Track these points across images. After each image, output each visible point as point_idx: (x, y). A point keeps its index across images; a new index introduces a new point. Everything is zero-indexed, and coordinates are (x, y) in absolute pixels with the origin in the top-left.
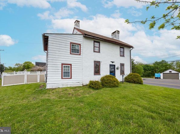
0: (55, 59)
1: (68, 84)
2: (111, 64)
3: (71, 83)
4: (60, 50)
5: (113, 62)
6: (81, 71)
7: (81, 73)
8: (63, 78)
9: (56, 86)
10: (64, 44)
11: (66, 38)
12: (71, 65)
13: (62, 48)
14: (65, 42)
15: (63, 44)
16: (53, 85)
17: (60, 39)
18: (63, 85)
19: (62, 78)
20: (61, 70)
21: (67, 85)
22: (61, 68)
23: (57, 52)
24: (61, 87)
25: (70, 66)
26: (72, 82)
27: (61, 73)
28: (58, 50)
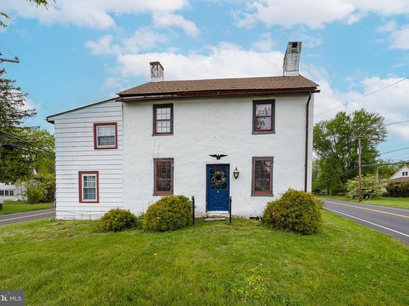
0: (67, 163)
1: (92, 213)
2: (214, 161)
3: (98, 213)
4: (75, 144)
5: (218, 157)
6: (121, 186)
7: (121, 190)
8: (83, 200)
9: (71, 217)
10: (82, 130)
11: (86, 115)
12: (97, 173)
13: (79, 139)
14: (83, 125)
15: (79, 130)
16: (66, 213)
17: (74, 121)
18: (82, 215)
19: (81, 201)
20: (77, 186)
21: (90, 216)
22: (77, 181)
23: (70, 149)
24: (78, 218)
25: (95, 175)
26: (99, 209)
27: (77, 190)
28: (72, 144)
